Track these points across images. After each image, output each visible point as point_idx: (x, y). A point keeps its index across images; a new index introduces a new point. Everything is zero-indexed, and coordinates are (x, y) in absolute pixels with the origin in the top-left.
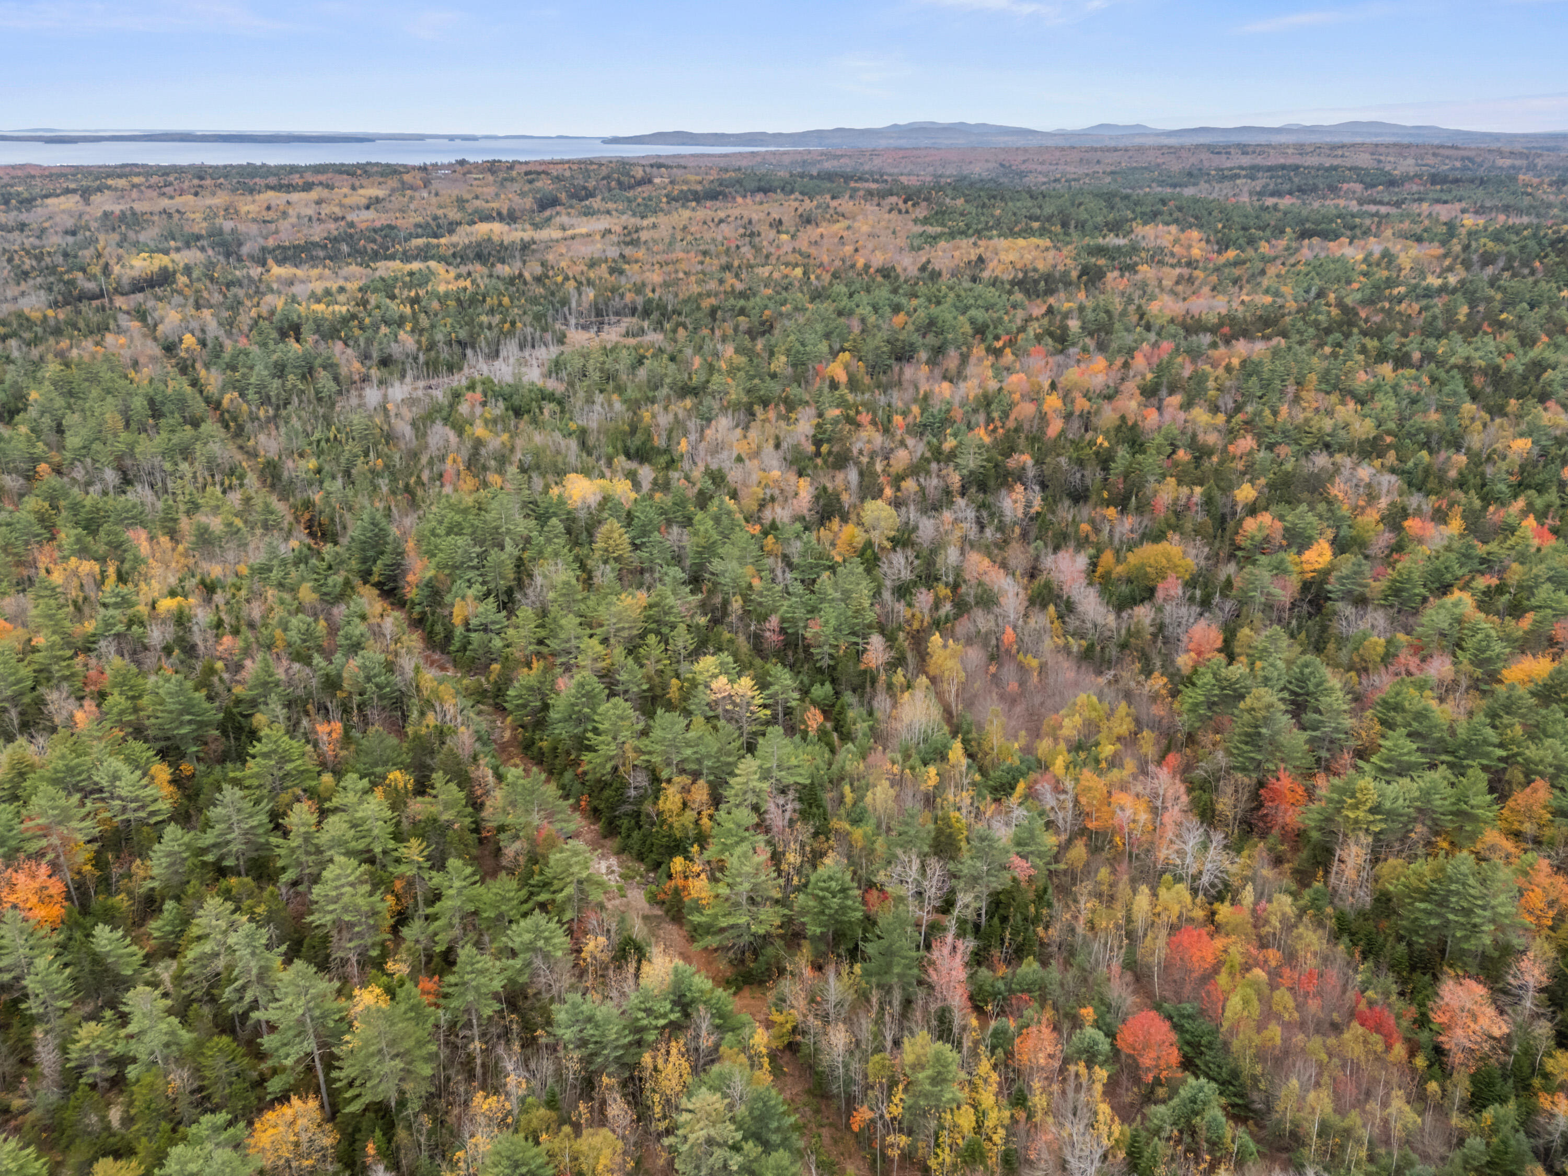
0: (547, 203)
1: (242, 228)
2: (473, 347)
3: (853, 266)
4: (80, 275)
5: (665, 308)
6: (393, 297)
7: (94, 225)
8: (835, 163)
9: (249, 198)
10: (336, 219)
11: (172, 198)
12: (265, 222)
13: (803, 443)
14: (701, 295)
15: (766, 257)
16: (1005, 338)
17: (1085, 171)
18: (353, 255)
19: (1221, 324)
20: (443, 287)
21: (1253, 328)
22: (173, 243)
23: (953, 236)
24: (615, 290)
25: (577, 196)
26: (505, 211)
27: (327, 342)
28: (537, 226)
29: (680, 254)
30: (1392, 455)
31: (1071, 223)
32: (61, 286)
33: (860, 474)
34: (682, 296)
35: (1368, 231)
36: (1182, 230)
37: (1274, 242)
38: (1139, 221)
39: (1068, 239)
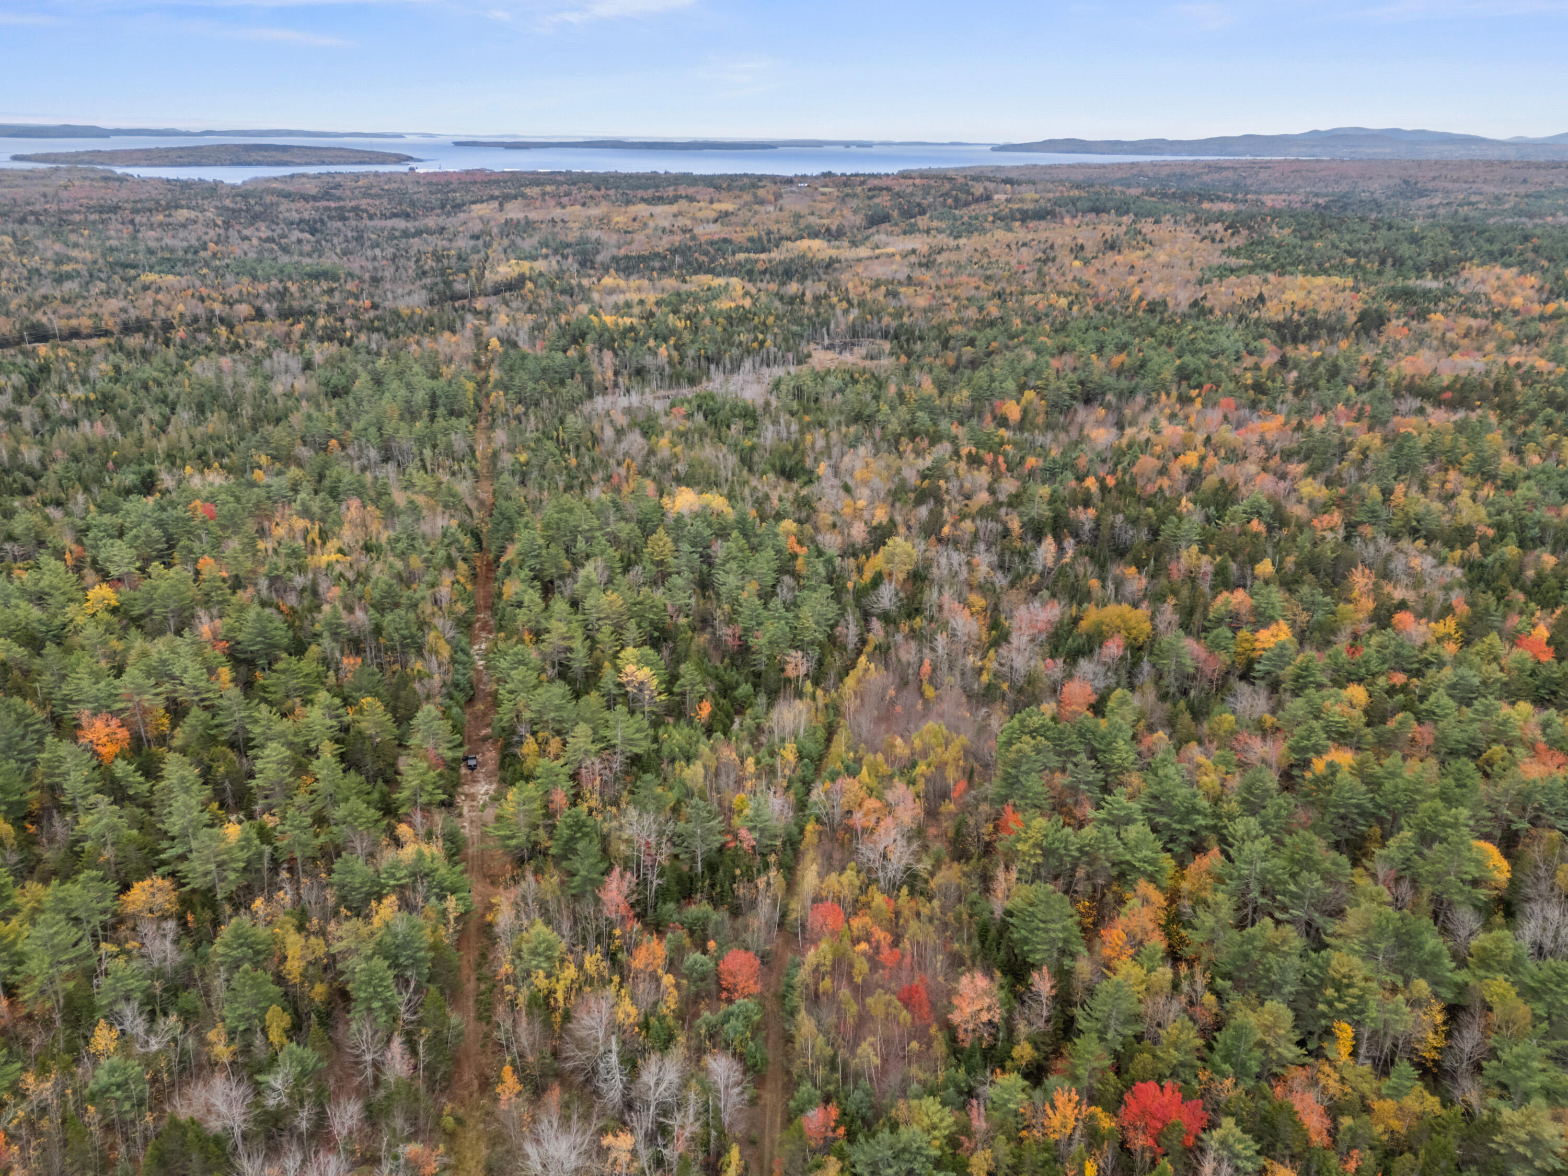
0: (877, 220)
1: (604, 237)
2: (717, 364)
3: (1127, 298)
4: (462, 276)
5: (913, 332)
6: (675, 312)
8: (1216, 176)
9: (624, 209)
10: (684, 231)
11: (564, 207)
12: (626, 232)
13: (911, 477)
14: (951, 322)
15: (1044, 285)
16: (1207, 386)
17: (1497, 191)
18: (680, 267)
19: (1448, 388)
20: (724, 305)
21: (1474, 396)
22: (544, 251)
23: (1251, 270)
24: (878, 314)
25: (907, 214)
26: (834, 228)
27: (600, 350)
28: (854, 244)
29: (964, 278)
30: (1475, 547)
31: (1390, 261)
32: (441, 286)
33: (931, 512)
34: (934, 322)
36: (1520, 274)
38: (1476, 261)
39: (1377, 279)
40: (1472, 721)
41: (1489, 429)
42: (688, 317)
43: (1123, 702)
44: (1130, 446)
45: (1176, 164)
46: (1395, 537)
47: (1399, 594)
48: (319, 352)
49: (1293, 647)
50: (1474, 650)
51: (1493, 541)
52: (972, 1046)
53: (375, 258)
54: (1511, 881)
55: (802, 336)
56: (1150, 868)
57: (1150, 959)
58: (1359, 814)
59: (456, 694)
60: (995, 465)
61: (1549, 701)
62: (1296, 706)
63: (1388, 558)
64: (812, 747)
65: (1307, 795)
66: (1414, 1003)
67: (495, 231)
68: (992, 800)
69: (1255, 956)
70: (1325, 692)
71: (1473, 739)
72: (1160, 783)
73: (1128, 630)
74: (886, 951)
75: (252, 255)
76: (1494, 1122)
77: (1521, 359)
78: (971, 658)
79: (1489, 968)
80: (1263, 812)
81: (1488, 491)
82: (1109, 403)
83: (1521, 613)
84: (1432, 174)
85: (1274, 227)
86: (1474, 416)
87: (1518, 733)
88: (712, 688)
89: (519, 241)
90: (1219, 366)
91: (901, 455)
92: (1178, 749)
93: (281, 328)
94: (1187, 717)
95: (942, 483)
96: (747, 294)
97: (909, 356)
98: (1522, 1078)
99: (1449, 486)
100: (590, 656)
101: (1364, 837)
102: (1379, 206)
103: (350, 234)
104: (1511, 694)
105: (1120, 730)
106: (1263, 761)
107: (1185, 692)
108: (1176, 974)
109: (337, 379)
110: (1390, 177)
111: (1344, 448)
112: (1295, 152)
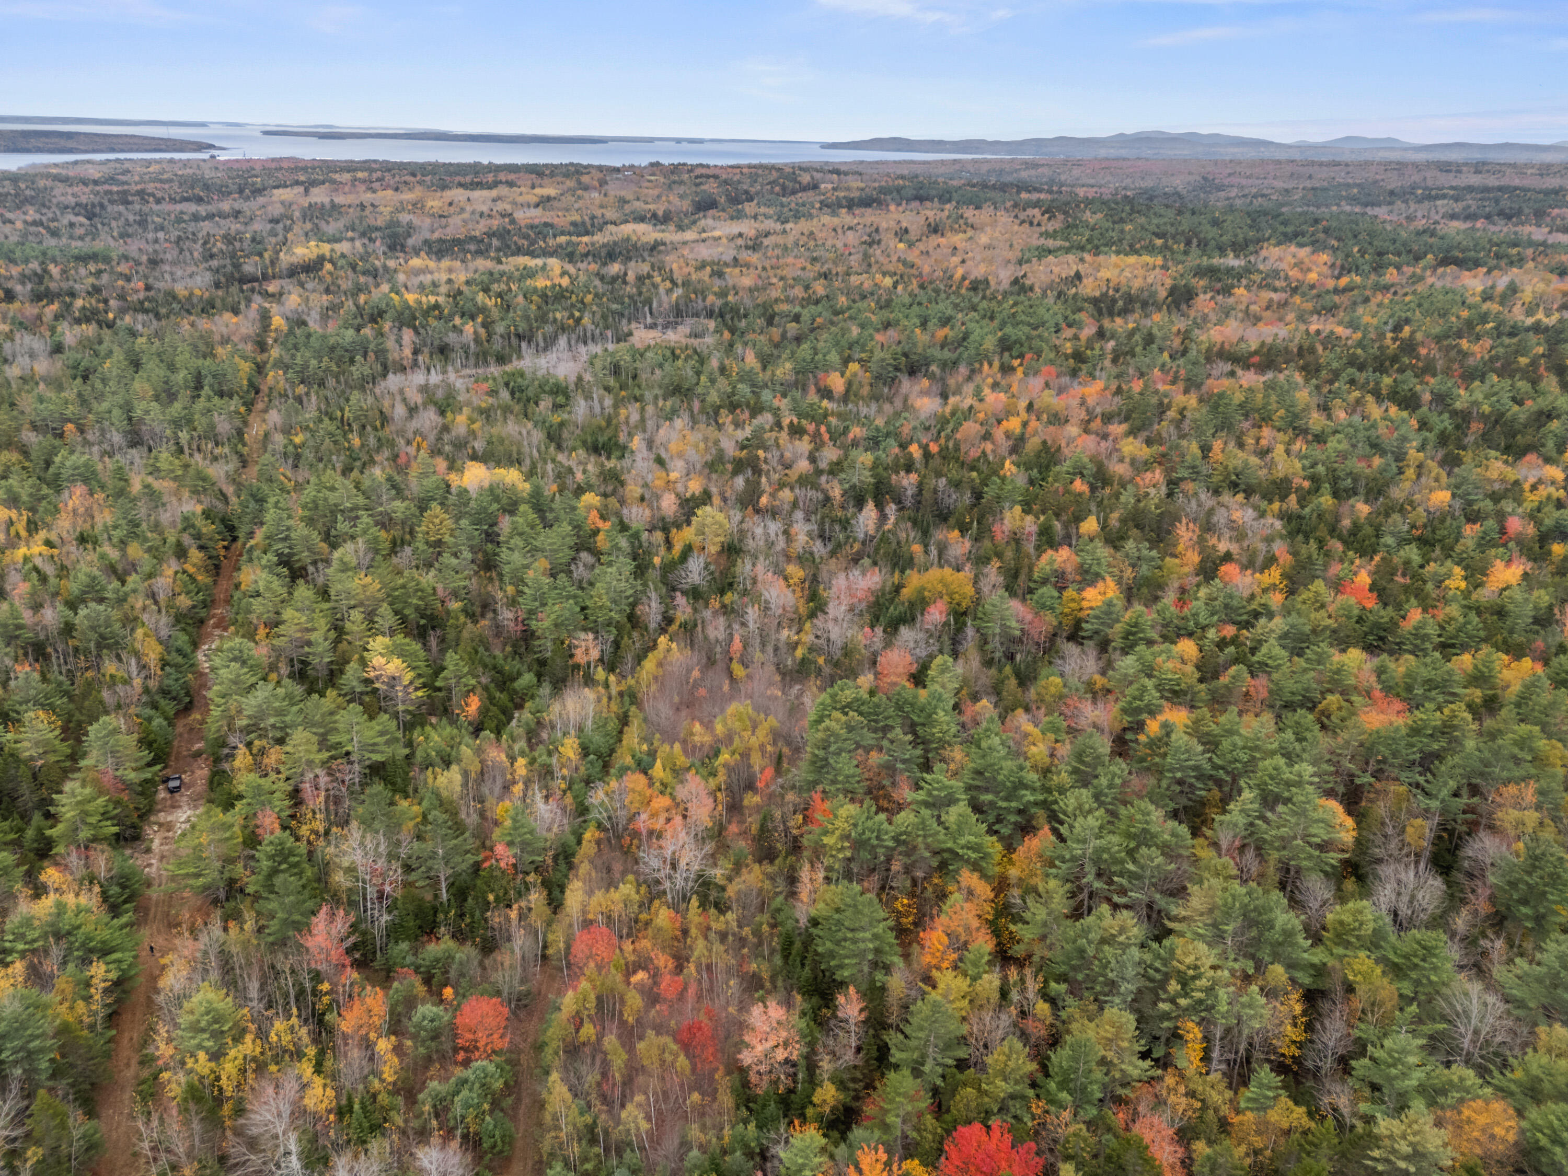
0: (705, 205)
1: (416, 221)
2: (529, 342)
3: (951, 277)
4: (254, 259)
5: (737, 310)
6: (486, 290)
8: (1033, 172)
9: (439, 194)
10: (503, 215)
11: (374, 192)
12: (441, 216)
13: (730, 448)
14: (777, 300)
15: (870, 265)
16: (1028, 356)
17: (1286, 186)
18: (498, 250)
19: (1256, 353)
20: (541, 283)
21: (1280, 359)
22: (350, 234)
23: (1068, 250)
24: (703, 293)
25: (735, 200)
26: (660, 213)
27: (400, 329)
28: (681, 228)
29: (790, 260)
30: (1293, 498)
31: (1195, 241)
32: (229, 268)
33: (747, 481)
34: (759, 301)
35: (1520, 261)
36: (1313, 252)
37: (1405, 269)
38: (1273, 241)
39: (1184, 258)
40: (1305, 670)
41: (1296, 387)
42: (500, 295)
43: (944, 670)
44: (953, 414)
45: (996, 161)
46: (1217, 492)
47: (1223, 547)
48: (70, 334)
49: (1119, 604)
50: (1300, 599)
51: (1309, 492)
52: (767, 1093)
53: (156, 242)
54: (1358, 841)
55: (622, 315)
56: (974, 856)
57: (975, 964)
58: (1197, 778)
59: (163, 702)
60: (816, 436)
61: (1377, 647)
62: (1127, 664)
63: (1211, 512)
64: (598, 740)
65: (1142, 760)
66: (1269, 993)
67: (297, 214)
68: (801, 788)
69: (1091, 951)
70: (1156, 648)
71: (1307, 690)
72: (983, 757)
73: (951, 595)
74: (666, 981)
75: (14, 239)
76: (1370, 1134)
77: (1320, 327)
78: (785, 633)
79: (1347, 945)
80: (1095, 782)
81: (1299, 445)
82: (933, 373)
83: (1342, 561)
84: (1229, 171)
85: (1088, 213)
86: (1281, 377)
87: (1352, 681)
88: (484, 680)
89: (323, 225)
90: (1039, 336)
91: (720, 427)
92: (1003, 718)
93: (31, 310)
94: (1013, 682)
95: (761, 453)
96: (564, 273)
97: (733, 331)
98: (1396, 1077)
99: (1263, 442)
100: (335, 649)
101: (1203, 803)
102: (1180, 197)
103: (131, 218)
104: (1343, 643)
105: (940, 699)
106: (1095, 726)
107: (1011, 657)
108: (1005, 979)
109: (87, 361)
110: (1191, 174)
111: (1162, 409)
112: (1103, 153)
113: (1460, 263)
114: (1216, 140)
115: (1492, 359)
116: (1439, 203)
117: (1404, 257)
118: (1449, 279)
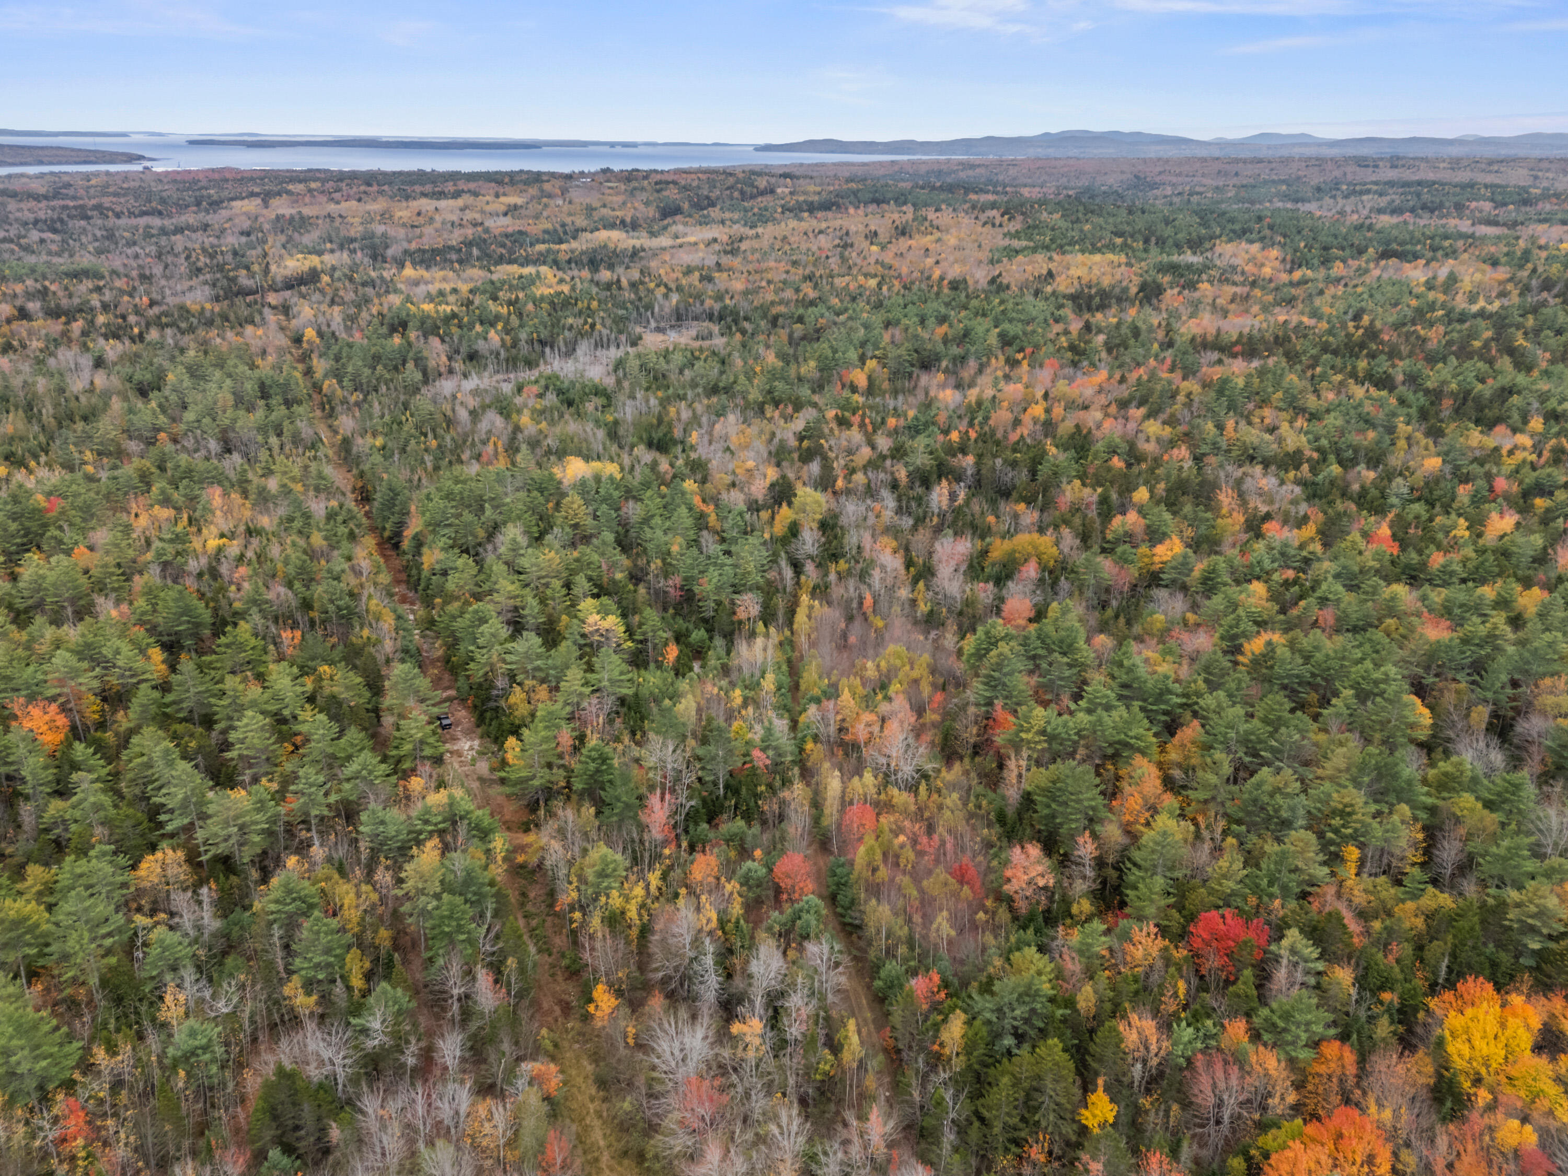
0: (669, 212)
1: (391, 232)
2: (552, 347)
3: (929, 278)
4: (244, 272)
5: (738, 313)
6: (495, 299)
7: (266, 227)
8: (970, 173)
9: (404, 204)
10: (475, 225)
11: (338, 203)
12: (413, 226)
13: (789, 439)
14: (773, 303)
15: (850, 268)
16: (1029, 349)
17: (1216, 184)
18: (480, 258)
19: (1237, 342)
20: (542, 291)
21: (1261, 348)
22: (329, 246)
23: (1034, 250)
24: (699, 297)
25: (698, 206)
26: (628, 219)
27: (426, 338)
28: (653, 234)
29: (771, 264)
30: (1305, 467)
31: (1153, 240)
32: (224, 282)
33: (821, 468)
34: (756, 304)
35: (1452, 253)
36: (1263, 249)
37: (1350, 262)
38: (1224, 238)
39: (1144, 255)
41: (1285, 372)
42: (510, 303)
44: (979, 404)
46: (1239, 464)
47: (1261, 508)
48: (112, 349)
49: (1190, 556)
50: (1337, 548)
51: (1318, 462)
52: (1031, 911)
53: (137, 256)
55: (629, 320)
56: (1143, 743)
57: (1169, 816)
58: (1299, 684)
60: (863, 426)
61: (1414, 582)
62: (1211, 605)
63: (1240, 480)
64: (784, 679)
68: (978, 703)
70: (1234, 589)
71: (1368, 616)
72: (1126, 673)
73: (1038, 555)
74: (926, 840)
76: (1501, 904)
77: (1287, 318)
78: (903, 592)
81: (1300, 422)
82: (946, 368)
83: (1359, 519)
84: (1159, 169)
85: (1045, 214)
86: (1269, 363)
87: (1403, 607)
88: (671, 634)
89: (297, 236)
90: (1034, 332)
91: (770, 421)
92: (1122, 647)
93: (55, 327)
94: (1121, 621)
95: (822, 442)
96: (561, 281)
97: (741, 334)
99: (1267, 421)
101: (1303, 704)
103: (99, 233)
104: (1387, 579)
108: (1197, 824)
109: (143, 375)
110: (1122, 172)
111: (1171, 394)
112: (1032, 152)
113: (1402, 256)
114: (1137, 138)
115: (1450, 343)
116: (1365, 198)
117: (1348, 252)
118: (1391, 271)
